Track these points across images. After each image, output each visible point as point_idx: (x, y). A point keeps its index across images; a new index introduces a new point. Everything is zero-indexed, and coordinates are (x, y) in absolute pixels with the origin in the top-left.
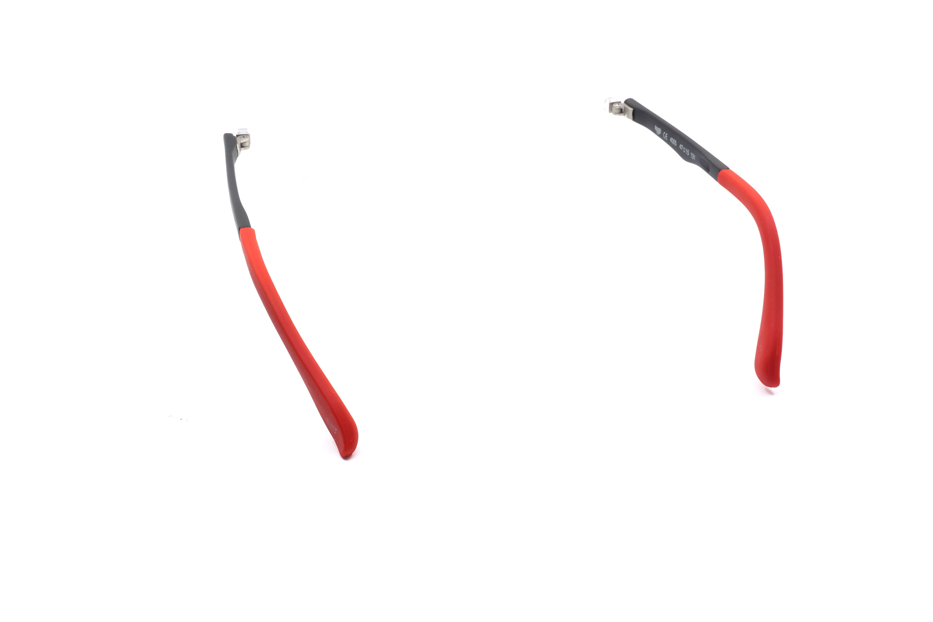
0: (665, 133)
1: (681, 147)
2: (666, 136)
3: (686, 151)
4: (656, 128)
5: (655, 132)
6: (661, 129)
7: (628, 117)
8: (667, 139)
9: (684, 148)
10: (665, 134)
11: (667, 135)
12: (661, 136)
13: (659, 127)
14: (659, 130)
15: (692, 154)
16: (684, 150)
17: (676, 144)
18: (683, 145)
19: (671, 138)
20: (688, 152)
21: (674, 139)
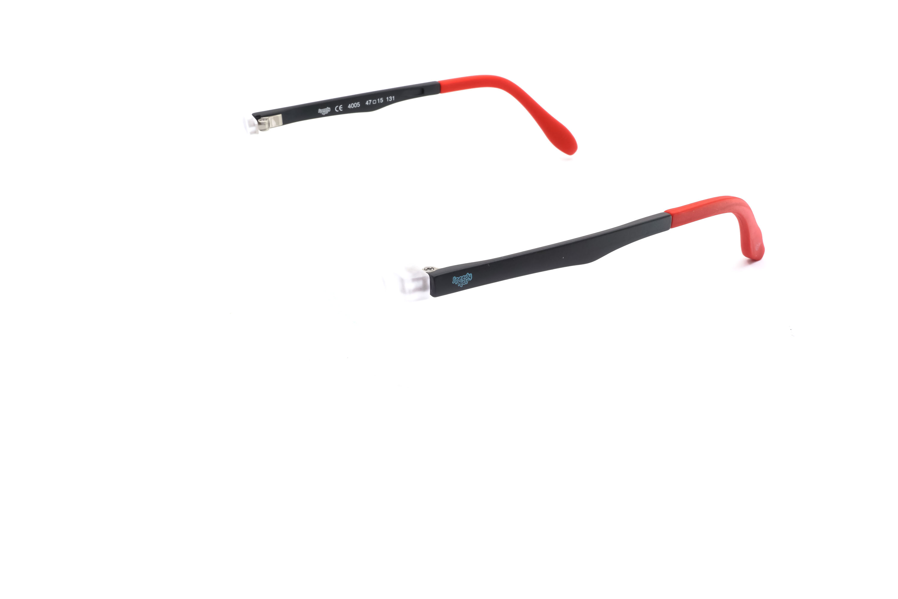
0: (338, 106)
1: (369, 102)
2: (340, 108)
3: (377, 101)
4: (320, 111)
5: (320, 116)
6: (329, 107)
7: (278, 125)
8: (342, 110)
10: (338, 109)
11: (341, 107)
12: (332, 113)
13: (326, 108)
14: (328, 110)
15: (387, 98)
16: (374, 102)
17: (358, 105)
18: (370, 99)
19: (350, 105)
20: (381, 100)
21: (354, 103)
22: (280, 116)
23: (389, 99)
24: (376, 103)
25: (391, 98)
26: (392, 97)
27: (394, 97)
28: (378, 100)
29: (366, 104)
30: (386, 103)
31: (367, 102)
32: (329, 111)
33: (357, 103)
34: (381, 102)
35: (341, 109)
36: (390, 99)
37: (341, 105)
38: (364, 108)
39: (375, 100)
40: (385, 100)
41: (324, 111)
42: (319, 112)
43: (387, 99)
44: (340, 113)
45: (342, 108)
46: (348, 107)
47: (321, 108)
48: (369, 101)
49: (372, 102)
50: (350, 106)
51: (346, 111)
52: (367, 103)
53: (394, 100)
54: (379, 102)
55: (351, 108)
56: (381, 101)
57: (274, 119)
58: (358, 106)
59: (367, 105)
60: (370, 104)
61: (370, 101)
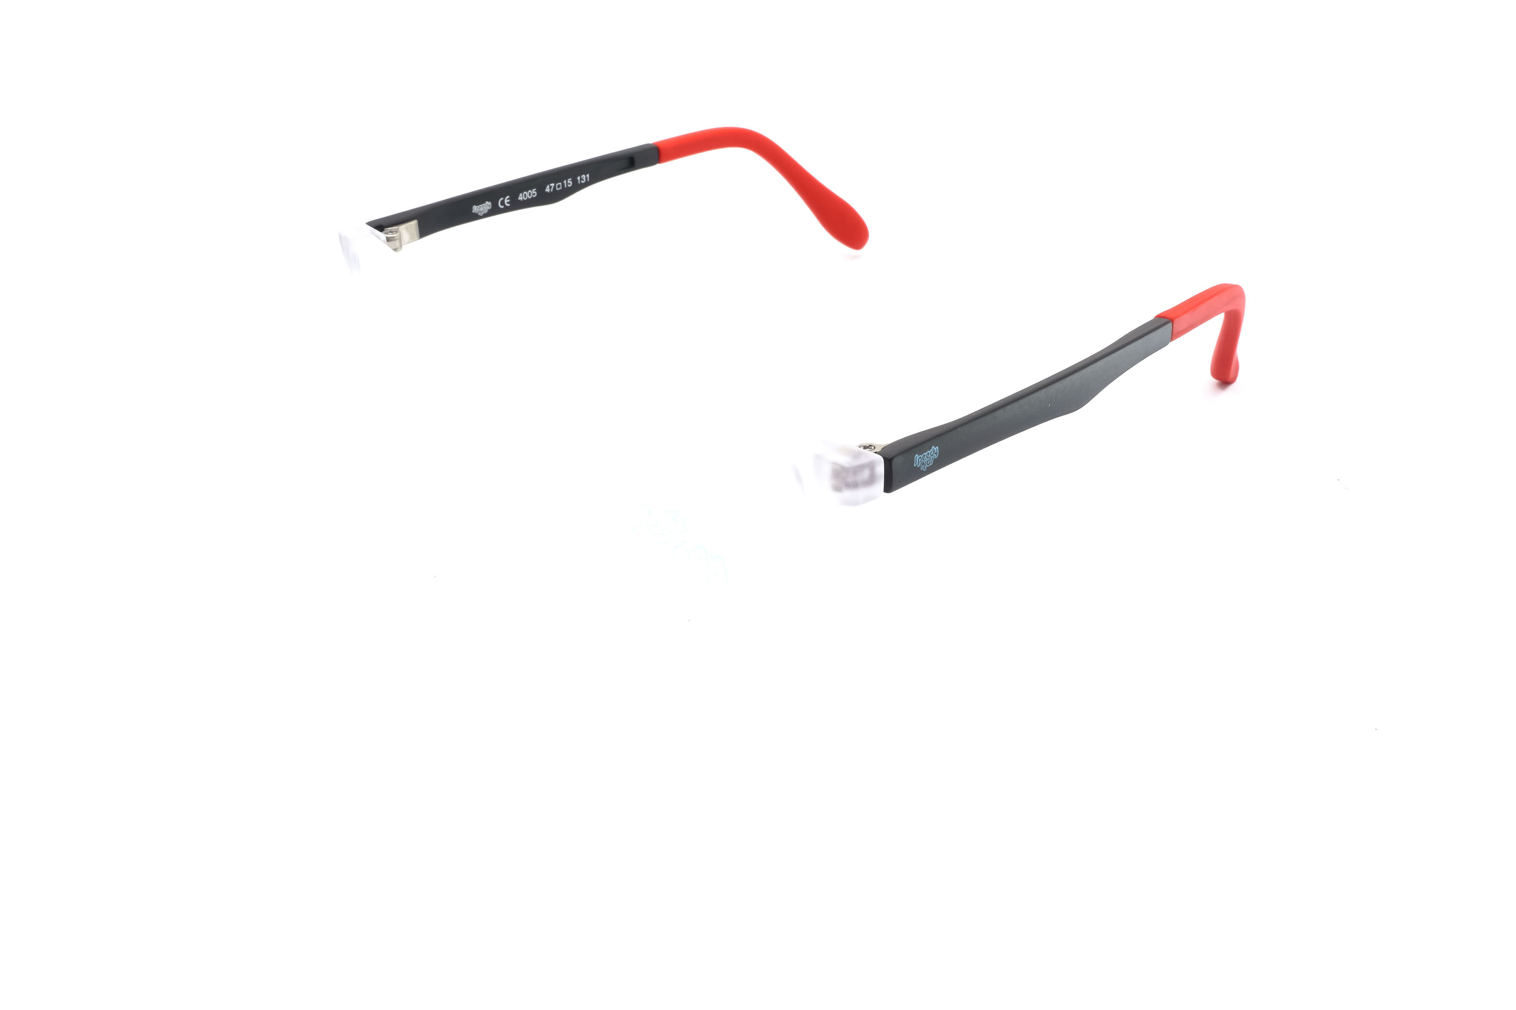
0: (502, 199)
1: (550, 187)
2: (506, 201)
3: (563, 185)
4: (475, 209)
5: (476, 217)
6: (488, 201)
7: (412, 239)
8: (508, 205)
9: (557, 184)
10: (503, 203)
11: (508, 199)
12: (495, 211)
13: (484, 203)
14: (487, 206)
15: (579, 178)
16: (559, 186)
17: (534, 194)
18: (552, 183)
19: (521, 194)
20: (569, 182)
21: (527, 191)
22: (414, 224)
23: (581, 179)
24: (561, 188)
25: (585, 177)
26: (586, 175)
27: (588, 176)
28: (565, 182)
29: (546, 190)
30: (577, 187)
31: (548, 187)
32: (490, 208)
33: (532, 191)
34: (569, 186)
35: (508, 203)
36: (583, 180)
37: (508, 197)
38: (544, 199)
39: (560, 183)
40: (575, 181)
41: (481, 209)
42: (473, 212)
43: (577, 180)
44: (506, 210)
45: (509, 201)
46: (519, 199)
47: (477, 205)
48: (551, 185)
49: (555, 187)
50: (521, 197)
51: (517, 205)
52: (548, 190)
53: (588, 180)
54: (566, 187)
55: (523, 199)
56: (569, 184)
57: (406, 229)
58: (534, 196)
59: (547, 192)
60: (552, 191)
61: (553, 185)
